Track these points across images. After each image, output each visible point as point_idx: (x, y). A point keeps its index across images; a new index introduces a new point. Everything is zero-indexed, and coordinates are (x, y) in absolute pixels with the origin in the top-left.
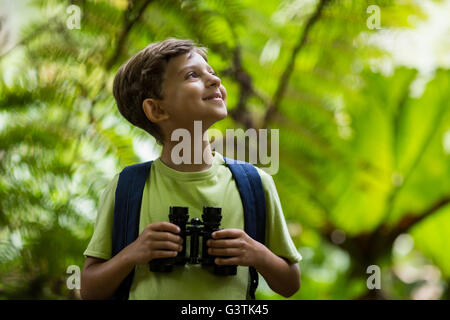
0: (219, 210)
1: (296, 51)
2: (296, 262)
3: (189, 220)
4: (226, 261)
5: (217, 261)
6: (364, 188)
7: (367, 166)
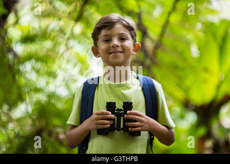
0: (131, 103)
1: (170, 14)
2: (172, 128)
3: (116, 108)
4: (134, 129)
5: (130, 129)
6: (205, 81)
7: (206, 70)
